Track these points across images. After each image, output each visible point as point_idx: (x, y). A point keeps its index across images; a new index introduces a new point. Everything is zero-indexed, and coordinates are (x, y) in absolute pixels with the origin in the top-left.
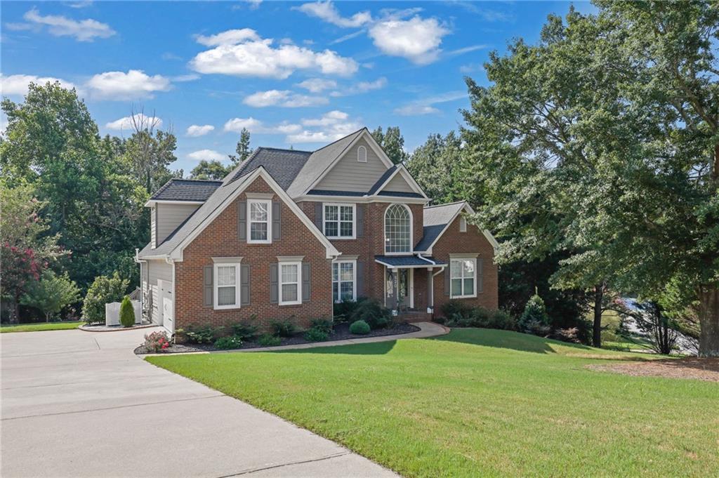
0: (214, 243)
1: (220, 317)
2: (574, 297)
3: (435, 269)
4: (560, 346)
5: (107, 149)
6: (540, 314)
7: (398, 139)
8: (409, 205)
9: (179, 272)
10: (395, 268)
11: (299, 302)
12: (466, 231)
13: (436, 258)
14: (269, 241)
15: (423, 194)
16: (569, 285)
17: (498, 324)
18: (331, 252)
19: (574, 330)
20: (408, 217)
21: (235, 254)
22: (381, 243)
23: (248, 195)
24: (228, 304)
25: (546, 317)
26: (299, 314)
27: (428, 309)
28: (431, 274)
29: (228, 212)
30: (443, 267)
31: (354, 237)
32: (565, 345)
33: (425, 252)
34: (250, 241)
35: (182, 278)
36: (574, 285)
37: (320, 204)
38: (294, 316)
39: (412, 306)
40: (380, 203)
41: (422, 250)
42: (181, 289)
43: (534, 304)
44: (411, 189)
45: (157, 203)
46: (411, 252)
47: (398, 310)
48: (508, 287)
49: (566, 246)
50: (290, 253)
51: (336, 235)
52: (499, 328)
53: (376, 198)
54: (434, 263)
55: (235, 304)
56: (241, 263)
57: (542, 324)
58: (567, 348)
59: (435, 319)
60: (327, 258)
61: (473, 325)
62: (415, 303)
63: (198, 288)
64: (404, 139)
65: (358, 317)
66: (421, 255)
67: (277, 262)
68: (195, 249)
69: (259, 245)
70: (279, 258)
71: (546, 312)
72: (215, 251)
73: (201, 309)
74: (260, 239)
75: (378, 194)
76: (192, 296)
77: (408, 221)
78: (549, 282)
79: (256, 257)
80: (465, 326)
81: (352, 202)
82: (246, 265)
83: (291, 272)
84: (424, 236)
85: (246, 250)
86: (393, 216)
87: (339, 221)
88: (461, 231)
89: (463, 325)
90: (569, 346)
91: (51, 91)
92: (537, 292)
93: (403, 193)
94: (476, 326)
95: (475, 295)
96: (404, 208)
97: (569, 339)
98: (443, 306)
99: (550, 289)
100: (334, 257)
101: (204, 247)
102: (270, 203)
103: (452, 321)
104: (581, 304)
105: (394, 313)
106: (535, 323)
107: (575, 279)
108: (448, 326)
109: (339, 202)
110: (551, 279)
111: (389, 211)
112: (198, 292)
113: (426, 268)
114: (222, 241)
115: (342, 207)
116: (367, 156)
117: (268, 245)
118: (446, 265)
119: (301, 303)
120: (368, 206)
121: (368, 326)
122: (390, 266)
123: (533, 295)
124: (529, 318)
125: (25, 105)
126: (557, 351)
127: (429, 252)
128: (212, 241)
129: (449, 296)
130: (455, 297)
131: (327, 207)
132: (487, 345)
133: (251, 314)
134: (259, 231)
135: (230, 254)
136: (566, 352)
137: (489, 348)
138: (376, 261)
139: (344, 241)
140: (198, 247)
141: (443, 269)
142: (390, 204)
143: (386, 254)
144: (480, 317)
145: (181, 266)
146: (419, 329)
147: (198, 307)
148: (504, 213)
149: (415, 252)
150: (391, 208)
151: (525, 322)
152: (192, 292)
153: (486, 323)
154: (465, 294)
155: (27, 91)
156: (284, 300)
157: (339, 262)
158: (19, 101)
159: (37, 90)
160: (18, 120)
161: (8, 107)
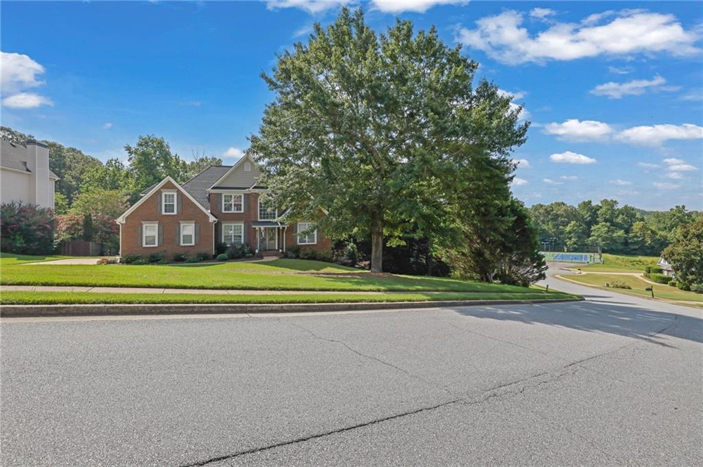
0: (143, 214)
1: (145, 250)
9: (123, 228)
10: (263, 227)
11: (193, 244)
14: (175, 213)
18: (212, 219)
21: (155, 220)
22: (256, 214)
23: (162, 190)
24: (151, 244)
26: (193, 250)
29: (150, 199)
30: (286, 227)
31: (242, 211)
35: (125, 231)
37: (221, 194)
38: (189, 251)
39: (277, 249)
40: (255, 193)
42: (124, 237)
46: (276, 220)
50: (188, 219)
51: (231, 210)
53: (252, 190)
54: (280, 224)
55: (155, 244)
60: (210, 222)
63: (134, 236)
67: (180, 224)
68: (132, 217)
69: (169, 215)
70: (180, 222)
72: (143, 218)
73: (136, 246)
74: (170, 212)
75: (253, 188)
76: (130, 240)
79: (167, 221)
81: (241, 193)
82: (161, 225)
83: (188, 229)
85: (161, 218)
87: (233, 203)
91: (150, 139)
95: (315, 243)
100: (214, 221)
101: (137, 216)
102: (175, 194)
105: (257, 251)
109: (234, 193)
112: (133, 238)
114: (148, 213)
115: (235, 196)
116: (251, 168)
117: (174, 215)
118: (288, 226)
120: (249, 195)
125: (136, 148)
129: (297, 243)
130: (301, 244)
131: (225, 196)
133: (164, 249)
134: (169, 208)
135: (152, 220)
138: (252, 224)
139: (236, 213)
140: (134, 216)
143: (259, 220)
145: (124, 225)
147: (134, 245)
149: (278, 219)
152: (131, 238)
154: (308, 242)
155: (137, 141)
156: (184, 243)
157: (233, 225)
158: (134, 146)
159: (143, 139)
160: (133, 155)
161: (128, 149)
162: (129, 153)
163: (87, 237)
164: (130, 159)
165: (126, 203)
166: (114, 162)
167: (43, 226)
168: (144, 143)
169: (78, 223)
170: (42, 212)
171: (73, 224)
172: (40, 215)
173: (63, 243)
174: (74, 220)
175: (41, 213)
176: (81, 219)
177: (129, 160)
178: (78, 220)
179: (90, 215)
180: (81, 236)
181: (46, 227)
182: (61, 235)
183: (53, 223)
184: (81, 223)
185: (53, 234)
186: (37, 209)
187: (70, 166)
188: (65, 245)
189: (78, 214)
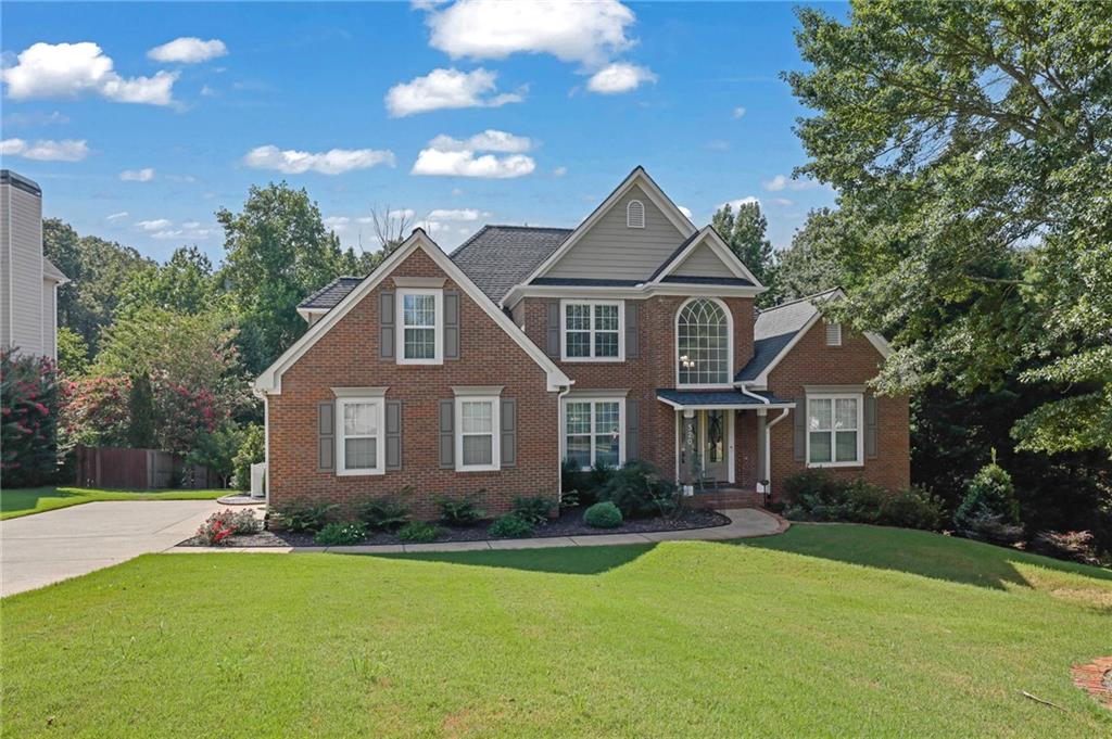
0: (336, 364)
1: (347, 488)
2: (1089, 473)
3: (772, 413)
4: (1041, 570)
5: (351, 268)
6: (1001, 501)
7: (756, 222)
8: (726, 300)
9: (274, 411)
10: (689, 410)
11: (496, 466)
12: (840, 344)
13: (776, 394)
14: (439, 360)
15: (753, 279)
16: (1066, 442)
17: (901, 517)
18: (556, 379)
19: (1083, 535)
20: (724, 321)
21: (374, 383)
22: (669, 368)
23: (398, 281)
24: (363, 467)
25: (1015, 505)
26: (495, 488)
27: (759, 485)
28: (763, 422)
29: (360, 311)
30: (786, 408)
31: (621, 357)
32: (1056, 568)
33: (752, 382)
34: (401, 360)
35: (279, 421)
36: (1078, 443)
37: (557, 302)
38: (484, 490)
39: (732, 480)
40: (666, 297)
41: (749, 379)
42: (279, 439)
43: (987, 481)
44: (729, 271)
45: (310, 314)
46: (730, 384)
47: (696, 485)
48: (941, 450)
49: (1048, 348)
50: (479, 380)
51: (587, 354)
52: (905, 525)
53: (659, 288)
54: (766, 400)
55: (375, 467)
56: (387, 397)
57: (1006, 520)
58: (1060, 576)
59: (770, 505)
60: (549, 390)
61: (844, 517)
62: (738, 473)
63: (309, 439)
64: (767, 220)
65: (607, 497)
66: (747, 387)
67: (452, 396)
68: (303, 373)
69: (419, 368)
70: (457, 390)
71: (1016, 496)
72: (338, 376)
73: (314, 474)
74: (422, 357)
75: (662, 281)
76: (297, 453)
77: (724, 331)
78: (1011, 434)
79: (413, 388)
80: (826, 519)
81: (617, 299)
82: (395, 401)
83: (479, 414)
84: (753, 356)
85: (395, 376)
86: (693, 320)
87: (593, 331)
88: (831, 344)
89: (825, 518)
90: (1068, 571)
91: (274, 193)
92: (994, 459)
93: (712, 278)
94: (851, 521)
95: (860, 462)
96: (714, 304)
97: (1071, 553)
98: (788, 481)
99: (1017, 450)
100: (563, 388)
101: (318, 370)
102: (439, 295)
103: (798, 509)
104: (1106, 485)
105: (689, 491)
106: (989, 518)
107: (1079, 429)
108: (789, 519)
109: (592, 299)
110: (1016, 429)
111: (685, 312)
112: (308, 446)
113: (755, 410)
114: (351, 361)
115: (598, 308)
116: (646, 218)
117: (435, 368)
118: (793, 405)
119: (498, 469)
120: (648, 304)
121: (619, 512)
122: (678, 407)
123: (987, 464)
124: (976, 507)
125: (244, 214)
126: (1032, 581)
127: (761, 381)
128: (333, 361)
129: (804, 462)
130: (816, 465)
131: (569, 307)
132: (856, 562)
133: (404, 485)
134: (419, 341)
135: (366, 382)
136: (1056, 587)
137: (859, 567)
138: (659, 398)
139: (602, 365)
140: (308, 370)
141: (786, 412)
142: (686, 298)
143: (680, 386)
144: (862, 502)
145: (279, 402)
146: (727, 521)
147: (309, 471)
148: (898, 289)
149: (737, 383)
150: (690, 305)
151: (968, 514)
152: (298, 446)
153: (874, 514)
154: (838, 460)
155: (247, 197)
156: (465, 463)
157: (593, 402)
158: (238, 210)
159: (259, 194)
160: (236, 234)
161: (225, 218)
162: (227, 228)
163: (140, 437)
164: (230, 243)
165: (228, 346)
166: (188, 255)
167: (25, 406)
168: (262, 203)
169: (116, 400)
170: (25, 367)
171: (105, 402)
172: (20, 376)
173: (79, 455)
174: (107, 390)
175: (23, 370)
176: (123, 385)
177: (226, 247)
178: (114, 391)
179: (146, 375)
180: (123, 433)
181: (36, 410)
182: (74, 432)
183: (54, 398)
184: (125, 398)
185: (56, 428)
186: (13, 359)
187: (90, 274)
188: (84, 459)
189: (114, 376)
